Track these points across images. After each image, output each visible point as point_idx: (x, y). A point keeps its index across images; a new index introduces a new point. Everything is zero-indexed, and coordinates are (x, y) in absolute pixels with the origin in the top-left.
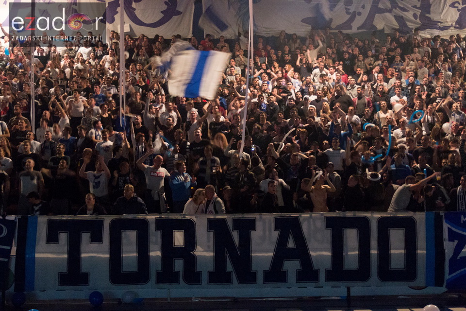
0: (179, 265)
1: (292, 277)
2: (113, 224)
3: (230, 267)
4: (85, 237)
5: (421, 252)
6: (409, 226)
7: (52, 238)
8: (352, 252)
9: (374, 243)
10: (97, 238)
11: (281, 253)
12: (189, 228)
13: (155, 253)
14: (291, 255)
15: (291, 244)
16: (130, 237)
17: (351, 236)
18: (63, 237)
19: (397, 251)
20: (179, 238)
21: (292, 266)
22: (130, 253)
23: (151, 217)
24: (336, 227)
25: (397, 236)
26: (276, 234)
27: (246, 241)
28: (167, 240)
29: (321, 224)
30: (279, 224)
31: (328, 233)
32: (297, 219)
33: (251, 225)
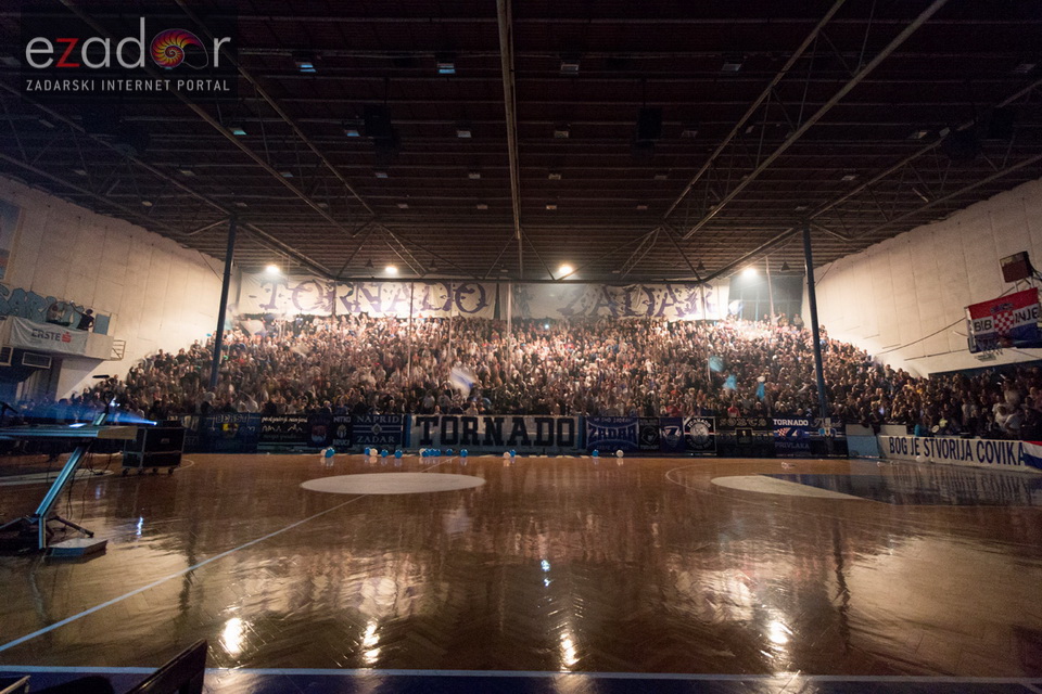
0: (470, 437)
1: (519, 443)
2: (443, 418)
3: (492, 438)
4: (431, 424)
5: (576, 434)
6: (571, 422)
7: (418, 424)
8: (546, 433)
9: (555, 429)
10: (436, 424)
11: (515, 433)
12: (475, 421)
13: (460, 431)
14: (519, 434)
15: (519, 429)
16: (450, 424)
17: (546, 426)
18: (423, 423)
19: (566, 433)
20: (471, 425)
21: (519, 439)
22: (449, 431)
23: (459, 416)
24: (539, 422)
25: (566, 427)
26: (513, 424)
27: (499, 427)
28: (466, 425)
29: (532, 421)
30: (515, 420)
31: (536, 424)
32: (522, 419)
33: (502, 420)
